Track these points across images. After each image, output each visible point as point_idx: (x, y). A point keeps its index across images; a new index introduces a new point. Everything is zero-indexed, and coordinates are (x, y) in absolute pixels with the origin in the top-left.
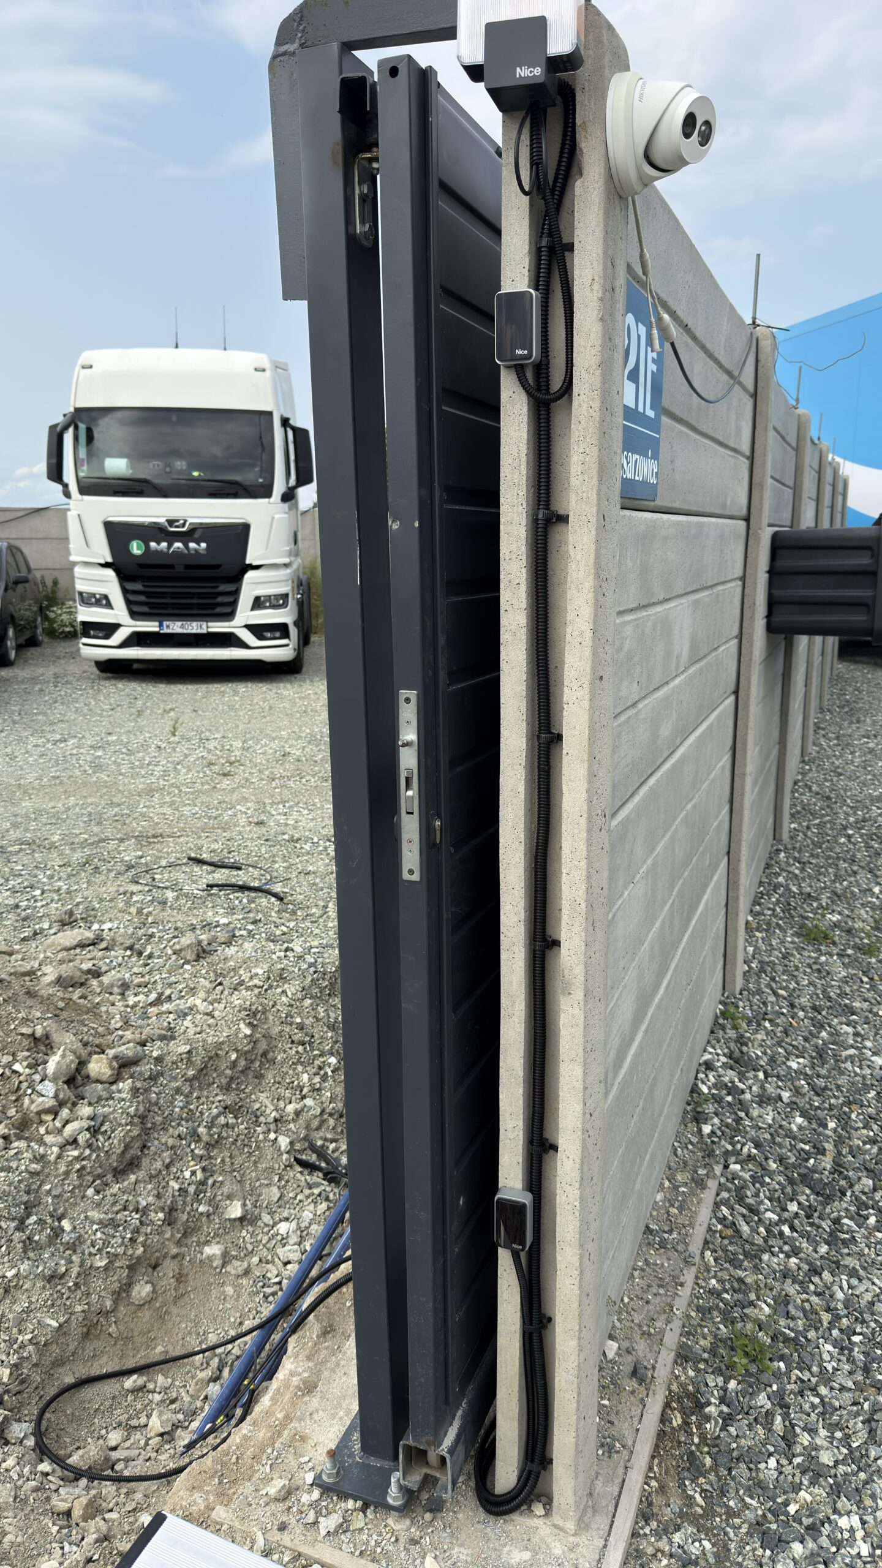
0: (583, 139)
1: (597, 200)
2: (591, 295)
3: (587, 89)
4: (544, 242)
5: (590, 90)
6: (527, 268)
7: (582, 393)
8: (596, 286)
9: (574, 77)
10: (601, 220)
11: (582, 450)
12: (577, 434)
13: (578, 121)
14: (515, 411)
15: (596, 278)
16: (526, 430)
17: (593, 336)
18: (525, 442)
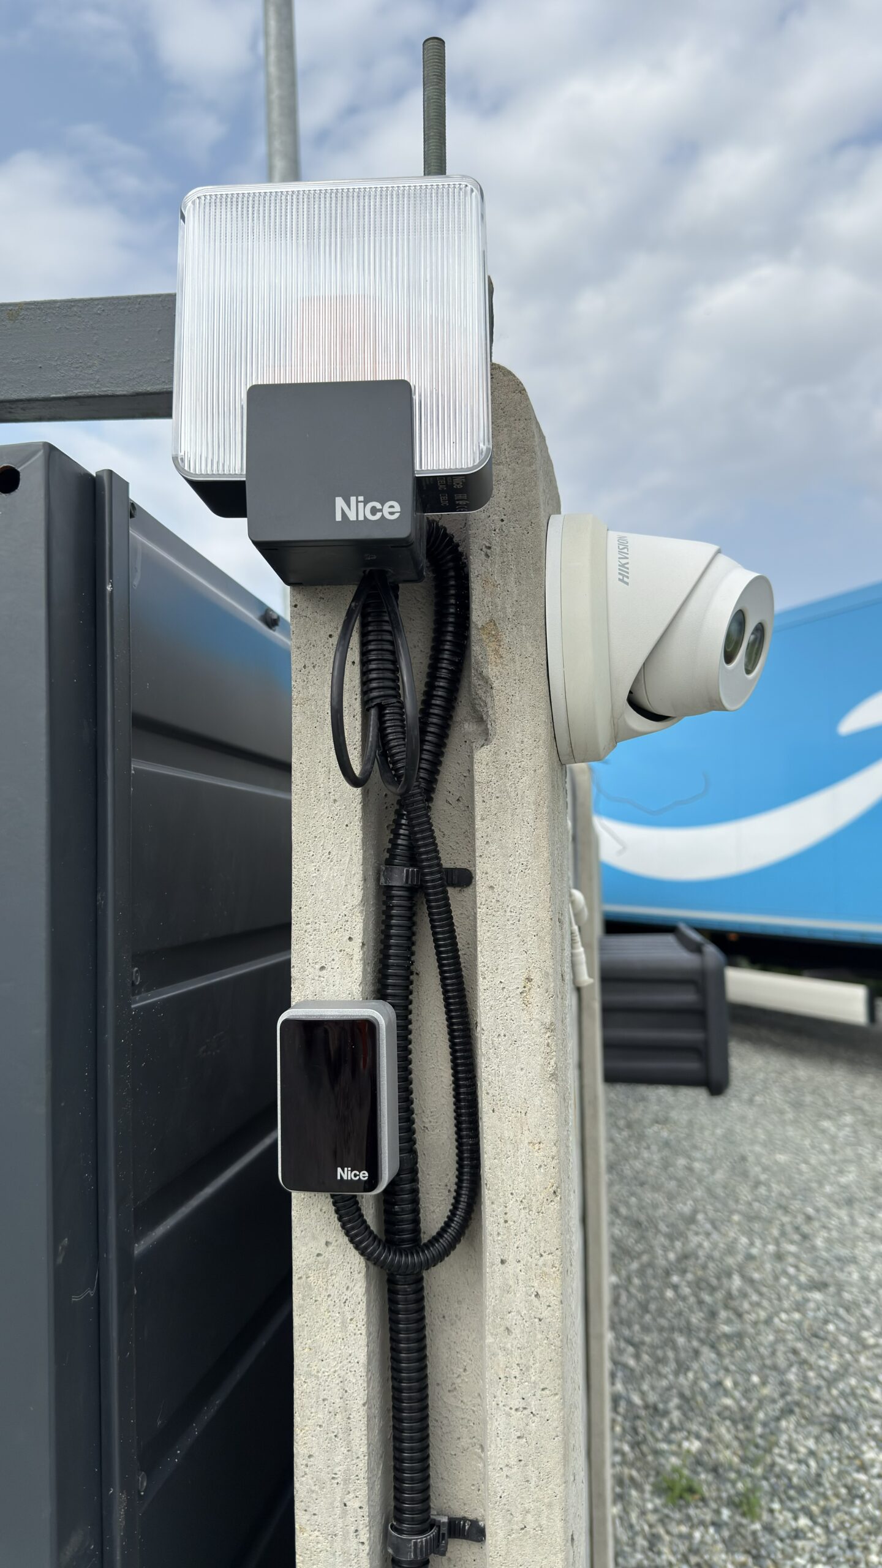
0: (492, 657)
1: (531, 796)
2: (525, 1016)
3: (497, 549)
4: (399, 877)
5: (504, 551)
6: (358, 940)
7: (510, 1258)
8: (536, 996)
9: (466, 525)
10: (544, 843)
11: (516, 1403)
12: (502, 1358)
13: (478, 616)
14: (333, 1292)
15: (536, 977)
16: (363, 1340)
17: (533, 1119)
18: (361, 1370)
